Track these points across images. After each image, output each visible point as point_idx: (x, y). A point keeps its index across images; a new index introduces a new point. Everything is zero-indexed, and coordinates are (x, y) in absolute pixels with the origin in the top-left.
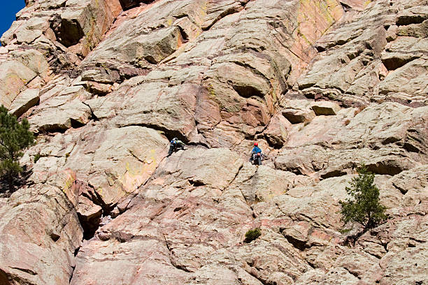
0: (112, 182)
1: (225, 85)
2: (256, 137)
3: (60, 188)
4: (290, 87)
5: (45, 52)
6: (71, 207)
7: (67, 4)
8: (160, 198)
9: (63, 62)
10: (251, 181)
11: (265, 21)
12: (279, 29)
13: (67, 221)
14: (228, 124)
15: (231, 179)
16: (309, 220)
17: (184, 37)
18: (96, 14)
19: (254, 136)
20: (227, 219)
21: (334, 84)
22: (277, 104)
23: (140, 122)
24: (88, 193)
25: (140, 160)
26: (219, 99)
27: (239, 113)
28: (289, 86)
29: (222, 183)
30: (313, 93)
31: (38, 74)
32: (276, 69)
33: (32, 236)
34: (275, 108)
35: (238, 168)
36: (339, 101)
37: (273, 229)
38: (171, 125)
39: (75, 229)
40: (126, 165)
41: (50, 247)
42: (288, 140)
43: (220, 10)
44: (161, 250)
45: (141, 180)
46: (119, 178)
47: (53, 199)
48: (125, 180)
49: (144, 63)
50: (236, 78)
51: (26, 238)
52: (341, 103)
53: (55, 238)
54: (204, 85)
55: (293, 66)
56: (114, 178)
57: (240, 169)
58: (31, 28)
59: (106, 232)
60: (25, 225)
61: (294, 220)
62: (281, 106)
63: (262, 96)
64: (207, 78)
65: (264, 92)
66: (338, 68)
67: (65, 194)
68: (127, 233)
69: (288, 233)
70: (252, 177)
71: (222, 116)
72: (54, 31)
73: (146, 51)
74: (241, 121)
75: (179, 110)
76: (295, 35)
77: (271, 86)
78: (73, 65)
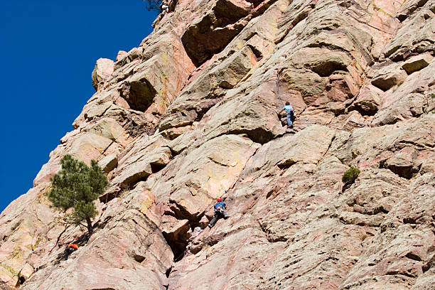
0: (195, 192)
1: (302, 70)
2: (346, 110)
3: (137, 208)
4: (377, 59)
5: (118, 117)
6: (154, 228)
7: (134, 70)
8: (250, 192)
9: (139, 123)
10: (346, 145)
11: (335, 4)
12: (352, 7)
13: (151, 241)
14: (313, 108)
15: (324, 151)
16: (410, 145)
17: (258, 55)
18: (167, 71)
19: (344, 110)
20: (323, 182)
21: (421, 38)
22: (364, 75)
23: (219, 134)
24: (171, 211)
25: (223, 165)
26: (299, 86)
27: (324, 93)
28: (374, 58)
29: (315, 157)
30: (400, 54)
31: (114, 140)
32: (354, 41)
33: (111, 260)
34: (362, 79)
35: (331, 138)
36: (430, 51)
37: (373, 167)
38: (251, 124)
39: (163, 250)
40: (208, 172)
41: (134, 268)
42: (382, 103)
43: (290, 20)
44: (256, 233)
45: (227, 184)
46: (202, 186)
47: (130, 221)
48: (209, 187)
49: (219, 91)
50: (312, 59)
51: (105, 263)
52: (432, 53)
53: (140, 259)
54: (281, 78)
55: (375, 39)
56: (197, 187)
57: (332, 140)
58: (101, 103)
59: (198, 243)
60: (102, 251)
61: (394, 152)
62: (368, 77)
63: (344, 68)
64: (282, 69)
65: (346, 63)
66: (423, 24)
67: (145, 215)
68: (219, 233)
69: (389, 163)
70: (347, 141)
71: (307, 103)
72: (125, 99)
73: (219, 78)
74: (327, 100)
75: (258, 108)
76: (371, 9)
77: (353, 58)
78: (150, 124)
